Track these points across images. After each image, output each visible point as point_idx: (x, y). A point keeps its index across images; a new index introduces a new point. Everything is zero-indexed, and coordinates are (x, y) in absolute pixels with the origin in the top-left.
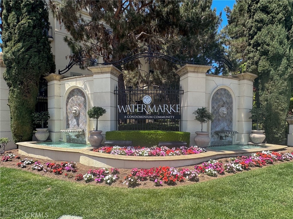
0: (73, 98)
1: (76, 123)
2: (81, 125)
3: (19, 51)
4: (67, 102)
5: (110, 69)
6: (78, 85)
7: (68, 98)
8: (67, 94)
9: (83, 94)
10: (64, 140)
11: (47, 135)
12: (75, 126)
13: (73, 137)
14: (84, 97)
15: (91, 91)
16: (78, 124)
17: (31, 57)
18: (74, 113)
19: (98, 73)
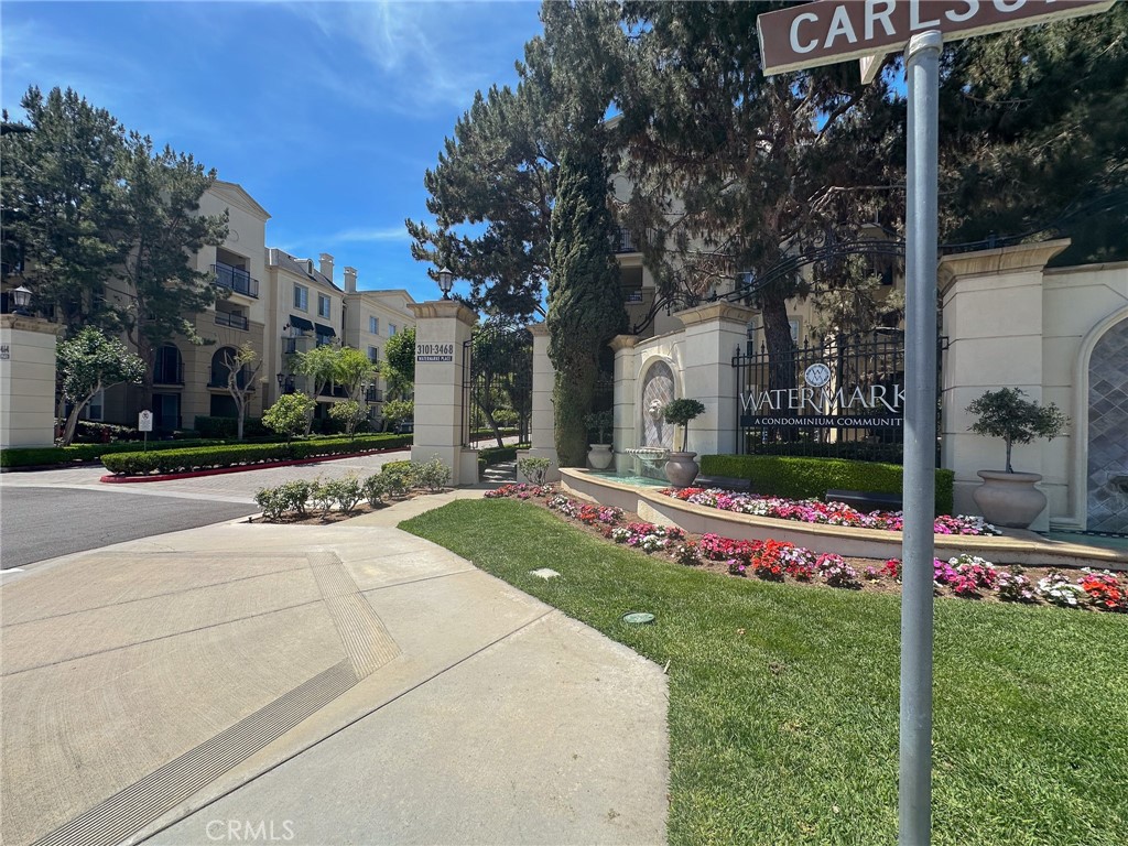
0: (653, 380)
1: (656, 436)
2: (664, 440)
3: (566, 304)
4: (644, 390)
5: (718, 309)
6: (662, 355)
7: (646, 383)
8: (644, 373)
9: (669, 374)
10: (637, 470)
11: (608, 457)
12: (654, 441)
13: (649, 465)
14: (672, 378)
15: (684, 364)
16: (660, 438)
17: (584, 311)
18: (651, 413)
19: (694, 323)
